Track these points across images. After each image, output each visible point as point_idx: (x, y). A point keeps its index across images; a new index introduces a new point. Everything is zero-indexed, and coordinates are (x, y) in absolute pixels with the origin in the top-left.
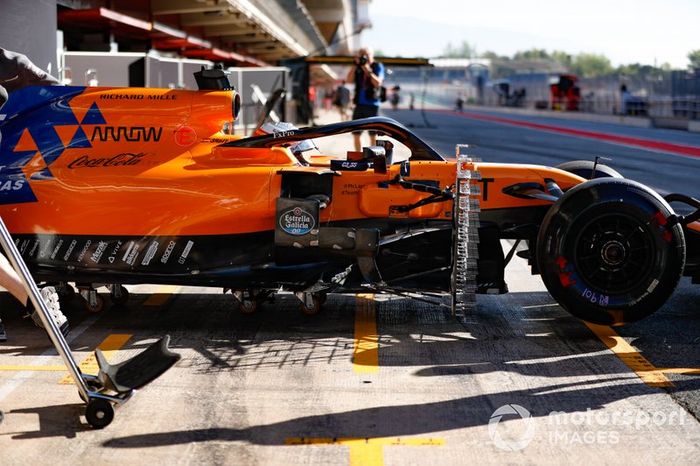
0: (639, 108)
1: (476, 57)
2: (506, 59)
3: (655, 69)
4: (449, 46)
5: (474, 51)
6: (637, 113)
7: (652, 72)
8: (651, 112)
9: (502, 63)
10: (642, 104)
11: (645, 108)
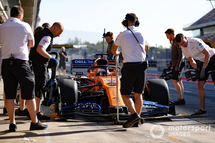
0: (153, 64)
1: (81, 44)
2: (93, 45)
3: (156, 48)
4: (70, 39)
5: (80, 41)
6: (152, 66)
7: (155, 49)
8: (158, 65)
9: (92, 46)
10: (154, 62)
11: (155, 64)
